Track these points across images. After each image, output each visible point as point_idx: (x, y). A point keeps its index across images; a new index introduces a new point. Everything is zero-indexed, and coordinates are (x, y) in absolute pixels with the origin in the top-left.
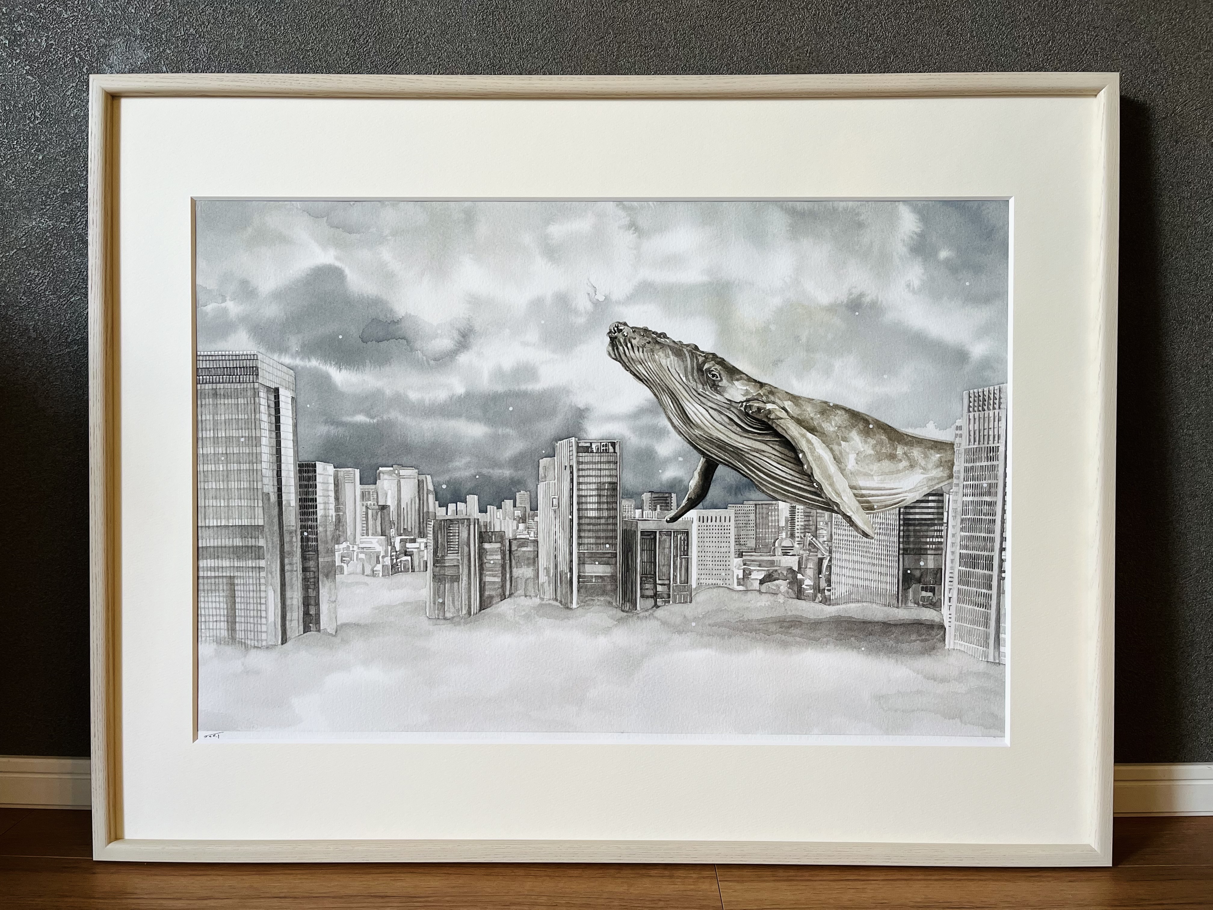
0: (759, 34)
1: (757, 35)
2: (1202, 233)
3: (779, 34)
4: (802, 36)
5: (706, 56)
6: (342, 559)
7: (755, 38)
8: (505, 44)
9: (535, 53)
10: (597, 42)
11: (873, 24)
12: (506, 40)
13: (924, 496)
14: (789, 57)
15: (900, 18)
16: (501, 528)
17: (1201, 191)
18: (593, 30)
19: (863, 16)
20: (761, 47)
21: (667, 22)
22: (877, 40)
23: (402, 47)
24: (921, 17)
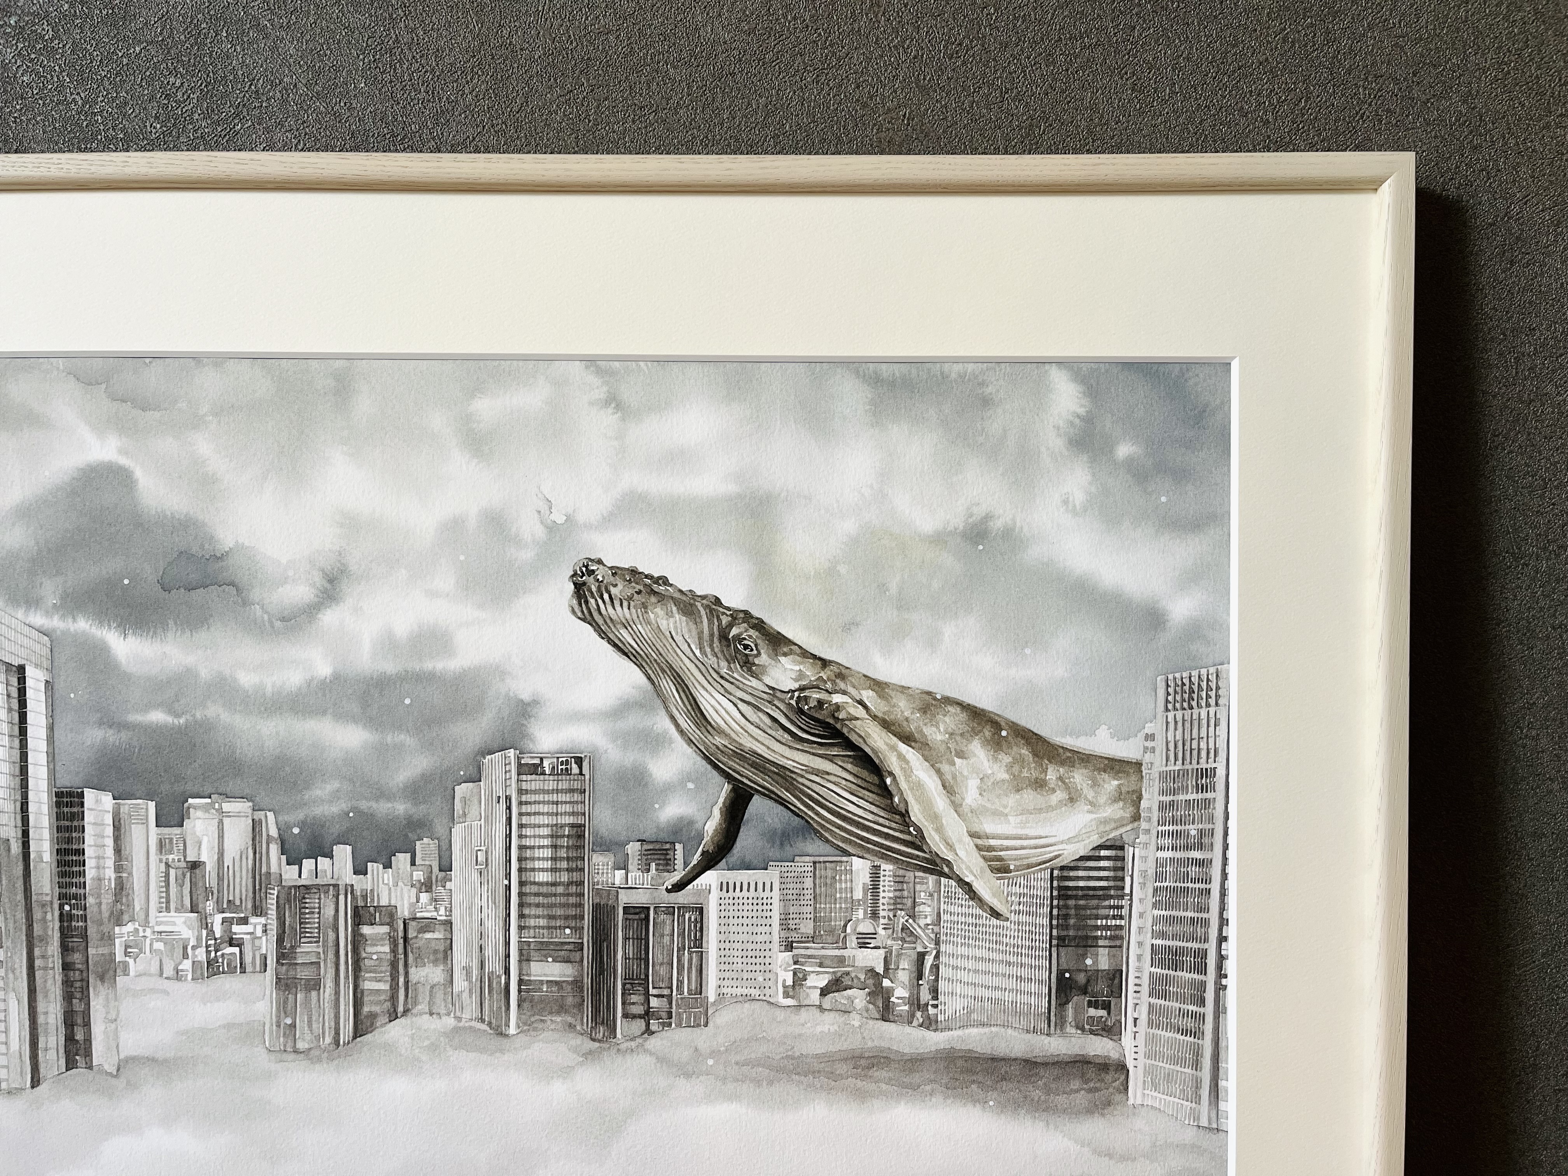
0: (827, 89)
1: (822, 89)
2: (1553, 412)
3: (858, 87)
4: (895, 92)
5: (740, 123)
6: (126, 949)
7: (819, 94)
8: (412, 100)
9: (460, 115)
10: (562, 99)
11: (1010, 73)
12: (413, 94)
13: (1093, 849)
14: (875, 125)
15: (1054, 63)
16: (390, 900)
17: (1552, 343)
18: (555, 80)
19: (994, 60)
20: (829, 108)
21: (675, 68)
22: (1018, 98)
23: (244, 105)
24: (1088, 60)
